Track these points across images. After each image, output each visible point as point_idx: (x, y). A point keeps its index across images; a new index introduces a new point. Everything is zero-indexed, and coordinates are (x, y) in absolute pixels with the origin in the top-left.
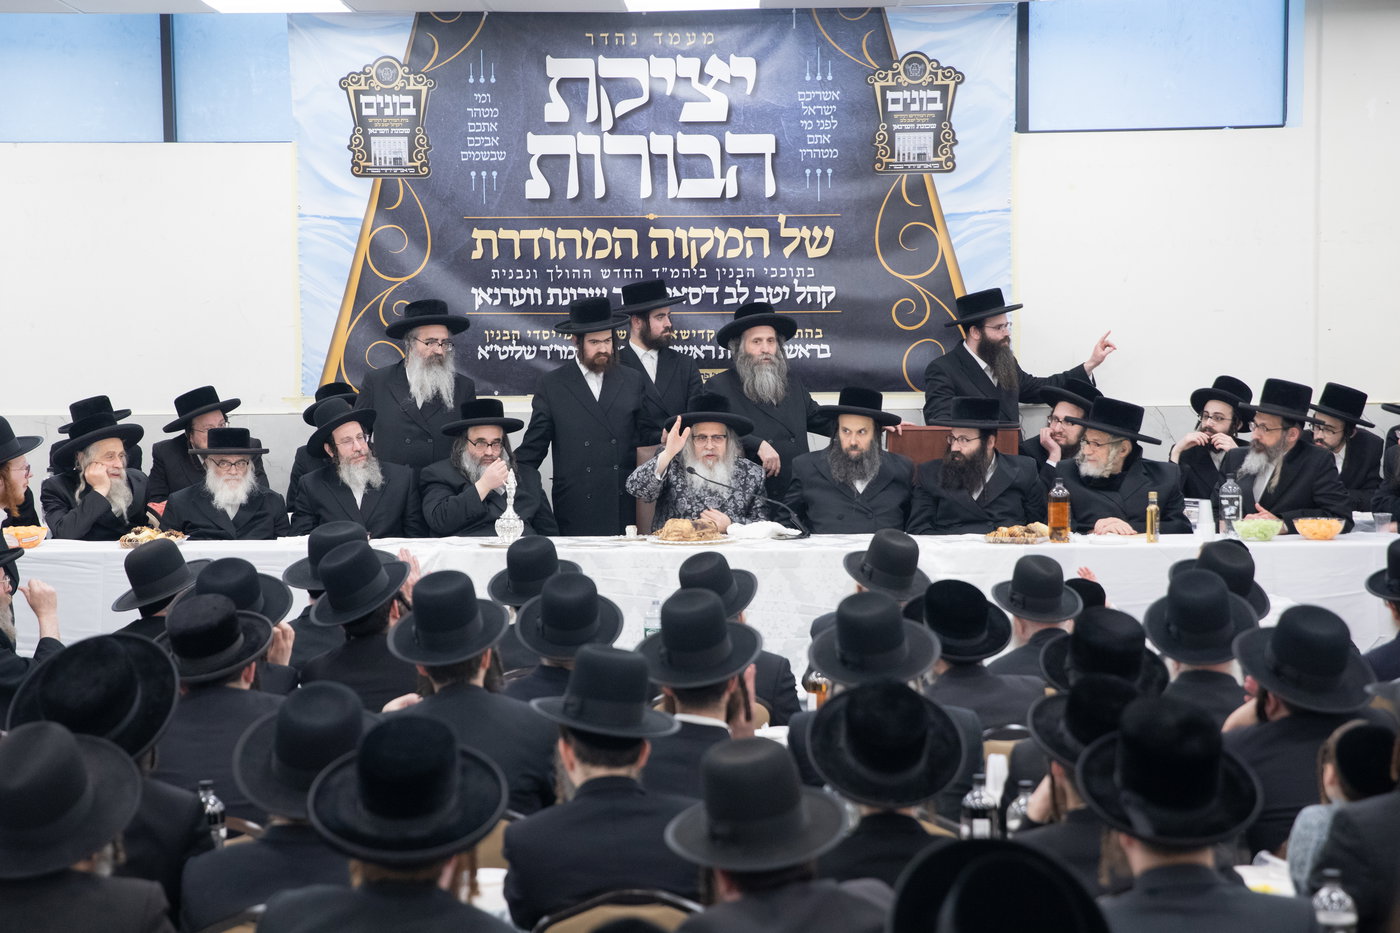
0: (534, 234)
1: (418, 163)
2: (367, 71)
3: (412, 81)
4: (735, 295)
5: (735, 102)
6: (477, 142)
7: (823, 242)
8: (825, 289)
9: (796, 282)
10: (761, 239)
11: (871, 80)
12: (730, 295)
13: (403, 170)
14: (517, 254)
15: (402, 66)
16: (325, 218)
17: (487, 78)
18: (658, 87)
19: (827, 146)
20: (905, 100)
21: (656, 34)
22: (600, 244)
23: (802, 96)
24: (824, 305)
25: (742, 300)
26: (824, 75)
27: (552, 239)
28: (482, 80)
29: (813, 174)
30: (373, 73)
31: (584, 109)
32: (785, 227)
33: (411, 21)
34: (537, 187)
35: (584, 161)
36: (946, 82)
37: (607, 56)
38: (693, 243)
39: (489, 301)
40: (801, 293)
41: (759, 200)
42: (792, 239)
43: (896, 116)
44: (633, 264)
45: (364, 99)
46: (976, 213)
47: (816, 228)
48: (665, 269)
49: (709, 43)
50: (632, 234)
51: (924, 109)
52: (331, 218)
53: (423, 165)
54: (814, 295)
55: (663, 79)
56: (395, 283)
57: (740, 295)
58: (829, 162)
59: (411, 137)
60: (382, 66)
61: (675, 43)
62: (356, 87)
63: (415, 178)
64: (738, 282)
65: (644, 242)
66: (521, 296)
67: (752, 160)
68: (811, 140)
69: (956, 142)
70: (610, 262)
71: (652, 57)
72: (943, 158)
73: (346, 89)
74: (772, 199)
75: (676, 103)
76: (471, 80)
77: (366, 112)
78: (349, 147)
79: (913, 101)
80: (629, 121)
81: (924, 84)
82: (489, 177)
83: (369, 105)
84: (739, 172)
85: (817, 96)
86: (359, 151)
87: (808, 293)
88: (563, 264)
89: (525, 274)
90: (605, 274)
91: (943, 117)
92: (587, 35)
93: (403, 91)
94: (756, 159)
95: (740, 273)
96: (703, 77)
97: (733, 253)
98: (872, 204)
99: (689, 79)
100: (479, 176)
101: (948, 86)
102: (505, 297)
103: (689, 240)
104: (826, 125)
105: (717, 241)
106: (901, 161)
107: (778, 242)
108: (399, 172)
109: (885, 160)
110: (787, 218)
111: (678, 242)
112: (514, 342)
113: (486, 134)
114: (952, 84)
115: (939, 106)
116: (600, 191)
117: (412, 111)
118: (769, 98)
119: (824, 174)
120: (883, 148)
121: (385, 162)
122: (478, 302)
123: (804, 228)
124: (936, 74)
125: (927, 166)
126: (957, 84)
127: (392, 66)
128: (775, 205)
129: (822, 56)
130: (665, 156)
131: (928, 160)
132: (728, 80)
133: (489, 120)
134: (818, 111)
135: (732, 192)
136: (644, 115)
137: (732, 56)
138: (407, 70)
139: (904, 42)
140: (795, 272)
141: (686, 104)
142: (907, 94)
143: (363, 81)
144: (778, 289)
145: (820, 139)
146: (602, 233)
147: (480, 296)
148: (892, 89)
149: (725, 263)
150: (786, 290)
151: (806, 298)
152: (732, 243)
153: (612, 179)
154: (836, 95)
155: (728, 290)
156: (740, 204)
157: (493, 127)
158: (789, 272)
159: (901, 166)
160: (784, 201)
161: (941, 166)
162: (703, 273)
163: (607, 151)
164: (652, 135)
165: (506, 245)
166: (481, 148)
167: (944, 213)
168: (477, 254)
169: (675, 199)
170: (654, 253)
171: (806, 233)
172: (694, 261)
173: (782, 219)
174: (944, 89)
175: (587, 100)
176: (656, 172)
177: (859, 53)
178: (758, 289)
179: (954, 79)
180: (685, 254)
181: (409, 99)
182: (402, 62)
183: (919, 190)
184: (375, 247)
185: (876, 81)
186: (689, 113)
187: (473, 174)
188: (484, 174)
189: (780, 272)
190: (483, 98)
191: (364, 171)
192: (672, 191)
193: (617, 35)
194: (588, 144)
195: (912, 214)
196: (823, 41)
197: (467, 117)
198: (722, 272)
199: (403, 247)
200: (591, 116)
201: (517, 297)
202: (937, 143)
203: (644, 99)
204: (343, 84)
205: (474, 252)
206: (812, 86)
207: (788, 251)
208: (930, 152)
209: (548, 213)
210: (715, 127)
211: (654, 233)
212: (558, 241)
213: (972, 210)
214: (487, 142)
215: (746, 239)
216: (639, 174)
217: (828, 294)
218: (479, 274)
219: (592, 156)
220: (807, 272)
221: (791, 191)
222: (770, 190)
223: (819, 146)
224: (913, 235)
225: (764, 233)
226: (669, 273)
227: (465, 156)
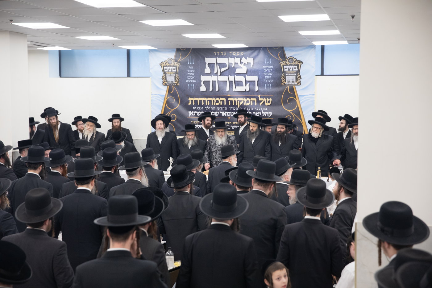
0: (202, 99)
1: (177, 83)
3: (175, 63)
5: (248, 68)
6: (190, 78)
7: (269, 102)
8: (269, 113)
9: (262, 111)
10: (254, 101)
13: (173, 84)
14: (199, 104)
17: (192, 63)
18: (230, 65)
19: (270, 79)
21: (230, 53)
22: (217, 102)
23: (264, 67)
26: (269, 62)
27: (206, 100)
28: (191, 63)
29: (267, 86)
30: (167, 62)
31: (214, 70)
32: (260, 98)
33: (175, 50)
34: (203, 88)
35: (214, 82)
36: (298, 64)
37: (219, 58)
38: (238, 102)
39: (193, 114)
40: (263, 114)
41: (254, 91)
42: (261, 101)
43: (286, 72)
44: (225, 106)
45: (165, 68)
47: (267, 98)
48: (232, 108)
49: (242, 54)
50: (224, 99)
51: (293, 70)
52: (158, 95)
53: (178, 83)
54: (267, 114)
55: (232, 63)
56: (172, 110)
58: (271, 83)
59: (175, 76)
60: (169, 60)
61: (235, 55)
62: (163, 65)
63: (176, 87)
64: (249, 111)
65: (227, 101)
66: (200, 114)
67: (252, 82)
68: (266, 77)
69: (301, 78)
70: (219, 106)
71: (229, 58)
72: (298, 82)
73: (161, 66)
74: (257, 91)
75: (235, 69)
76: (188, 63)
77: (165, 71)
78: (162, 79)
79: (291, 68)
80: (224, 73)
81: (293, 64)
82: (192, 86)
83: (166, 69)
84: (249, 85)
85: (268, 67)
86: (164, 80)
88: (209, 106)
89: (200, 108)
90: (218, 109)
91: (298, 72)
92: (214, 53)
93: (173, 66)
95: (249, 109)
96: (241, 63)
97: (248, 104)
98: (281, 93)
99: (238, 63)
100: (190, 86)
101: (299, 65)
102: (196, 114)
103: (238, 101)
104: (270, 74)
105: (244, 101)
106: (288, 82)
107: (259, 102)
109: (284, 82)
110: (261, 96)
111: (235, 101)
112: (198, 124)
113: (192, 76)
114: (300, 64)
115: (297, 70)
116: (217, 89)
118: (256, 67)
119: (269, 85)
120: (283, 79)
121: (170, 82)
122: (190, 115)
123: (265, 98)
124: (296, 62)
125: (294, 84)
126: (301, 64)
127: (171, 60)
128: (258, 93)
129: (269, 57)
130: (232, 81)
131: (294, 82)
132: (247, 63)
133: (192, 72)
134: (268, 71)
135: (248, 90)
136: (227, 71)
137: (248, 58)
138: (174, 61)
139: (288, 54)
140: (262, 109)
141: (237, 69)
142: (289, 67)
143: (165, 63)
144: (258, 113)
145: (268, 78)
146: (218, 99)
147: (190, 113)
148: (285, 65)
149: (246, 106)
150: (260, 113)
151: (265, 115)
152: (248, 102)
153: (220, 87)
154: (272, 67)
156: (249, 93)
157: (193, 74)
158: (261, 109)
159: (288, 84)
160: (260, 92)
161: (297, 84)
163: (219, 80)
164: (229, 76)
165: (196, 102)
166: (190, 79)
167: (298, 95)
168: (190, 104)
169: (235, 91)
170: (230, 104)
171: (265, 99)
172: (239, 106)
173: (259, 96)
174: (298, 65)
175: (214, 68)
176: (230, 85)
180: (237, 104)
181: (175, 68)
182: (173, 59)
183: (292, 89)
184: (168, 102)
185: (281, 63)
186: (238, 71)
187: (189, 85)
188: (191, 85)
189: (259, 109)
190: (191, 68)
191: (165, 84)
192: (234, 89)
193: (221, 53)
194: (215, 78)
195: (290, 95)
196: (269, 54)
197: (187, 72)
199: (174, 102)
200: (215, 72)
202: (296, 78)
203: (227, 68)
204: (160, 64)
205: (189, 103)
206: (266, 65)
207: (261, 104)
208: (295, 80)
209: (205, 94)
210: (244, 75)
211: (229, 99)
212: (208, 101)
213: (305, 94)
214: (192, 78)
215: (251, 101)
216: (226, 85)
217: (270, 114)
218: (190, 108)
219: (215, 81)
220: (265, 109)
221: (262, 90)
222: (257, 89)
223: (268, 79)
224: (291, 100)
225: (255, 99)
227: (187, 81)
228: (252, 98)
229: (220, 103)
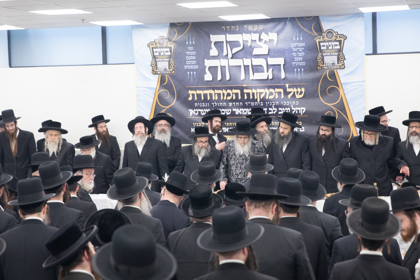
0: (208, 92)
1: (171, 70)
2: (155, 41)
3: (169, 44)
4: (272, 111)
5: (270, 47)
6: (189, 63)
7: (301, 93)
8: (302, 108)
9: (292, 106)
10: (280, 93)
11: (315, 39)
12: (271, 111)
13: (167, 72)
14: (203, 98)
15: (166, 39)
16: (144, 88)
17: (192, 42)
18: (245, 43)
19: (301, 61)
20: (327, 45)
21: (244, 26)
22: (228, 95)
23: (292, 45)
24: (302, 114)
25: (275, 112)
26: (300, 38)
27: (213, 94)
28: (190, 43)
29: (297, 71)
30: (157, 42)
31: (223, 51)
32: (288, 88)
33: (169, 25)
34: (208, 77)
35: (223, 68)
36: (341, 39)
37: (229, 34)
39: (195, 113)
40: (294, 110)
41: (279, 79)
42: (290, 92)
43: (324, 51)
44: (239, 101)
45: (155, 50)
46: (353, 82)
47: (299, 88)
48: (249, 103)
49: (262, 29)
50: (238, 91)
51: (334, 48)
52: (146, 88)
53: (173, 70)
54: (298, 110)
55: (247, 41)
56: (165, 108)
57: (274, 111)
58: (303, 67)
59: (169, 61)
60: (160, 39)
61: (251, 29)
62: (152, 46)
63: (171, 75)
64: (273, 107)
65: (243, 94)
66: (204, 112)
67: (277, 66)
68: (296, 59)
69: (345, 59)
70: (232, 100)
71: (243, 34)
72: (341, 64)
73: (149, 47)
74: (284, 79)
75: (251, 48)
76: (187, 43)
77: (155, 54)
78: (151, 65)
79: (330, 46)
80: (237, 55)
81: (333, 40)
82: (193, 74)
83: (156, 52)
84: (273, 70)
85: (297, 45)
86: (154, 66)
87: (296, 110)
88: (217, 101)
89: (205, 105)
90: (230, 104)
91: (340, 51)
92: (223, 27)
93: (166, 47)
94: (278, 66)
95: (273, 104)
96: (260, 40)
97: (271, 97)
98: (317, 80)
99: (255, 41)
100: (190, 74)
101: (341, 40)
102: (199, 112)
103: (257, 93)
104: (301, 54)
105: (266, 93)
106: (326, 65)
107: (286, 93)
108: (166, 73)
109: (321, 65)
110: (289, 85)
111: (253, 94)
113: (192, 60)
114: (343, 40)
115: (338, 47)
116: (228, 78)
117: (169, 53)
118: (282, 46)
119: (301, 71)
120: (320, 61)
121: (162, 70)
122: (191, 114)
124: (337, 37)
125: (335, 67)
126: (344, 40)
127: (164, 39)
128: (285, 81)
129: (299, 32)
130: (248, 66)
131: (335, 65)
132: (268, 41)
133: (193, 55)
134: (298, 50)
135: (270, 77)
136: (241, 53)
137: (269, 33)
138: (167, 40)
139: (326, 26)
140: (292, 103)
141: (255, 49)
142: (327, 44)
143: (154, 44)
144: (286, 109)
145: (299, 59)
146: (229, 91)
147: (192, 112)
148: (322, 42)
149: (269, 100)
150: (289, 109)
151: (296, 112)
152: (271, 94)
153: (232, 74)
154: (304, 44)
155: (270, 109)
156: (273, 81)
157: (194, 58)
158: (290, 103)
159: (327, 67)
160: (288, 80)
161: (340, 67)
162: (262, 104)
163: (230, 64)
164: (244, 59)
165: (199, 96)
166: (190, 65)
167: (342, 82)
168: (190, 98)
169: (252, 80)
170: (246, 97)
171: (295, 90)
172: (259, 100)
173: (287, 85)
174: (340, 42)
175: (223, 48)
176: (246, 71)
177: (311, 30)
178: (280, 109)
179: (343, 38)
180: (256, 98)
181: (168, 50)
182: (166, 38)
183: (333, 75)
184: (160, 97)
185: (317, 39)
186: (256, 52)
187: (188, 73)
188: (192, 73)
189: (287, 103)
190: (191, 49)
191: (156, 73)
192: (252, 77)
193: (232, 27)
194: (224, 62)
195: (330, 83)
196: (299, 27)
197: (186, 55)
198: (268, 103)
199: (168, 97)
200: (225, 54)
201: (203, 112)
202: (338, 59)
203: (241, 47)
204: (148, 45)
205: (189, 98)
206: (296, 41)
207: (290, 96)
208: (336, 62)
209: (211, 85)
210: (264, 56)
211: (245, 91)
212: (215, 94)
213: (350, 82)
214: (192, 62)
215: (275, 92)
216: (240, 71)
217: (303, 110)
218: (191, 105)
219: (225, 66)
220: (296, 103)
221: (290, 76)
224: (332, 90)
225: (281, 90)
226: (251, 104)
227: (186, 67)
228: (277, 88)
229: (232, 97)
